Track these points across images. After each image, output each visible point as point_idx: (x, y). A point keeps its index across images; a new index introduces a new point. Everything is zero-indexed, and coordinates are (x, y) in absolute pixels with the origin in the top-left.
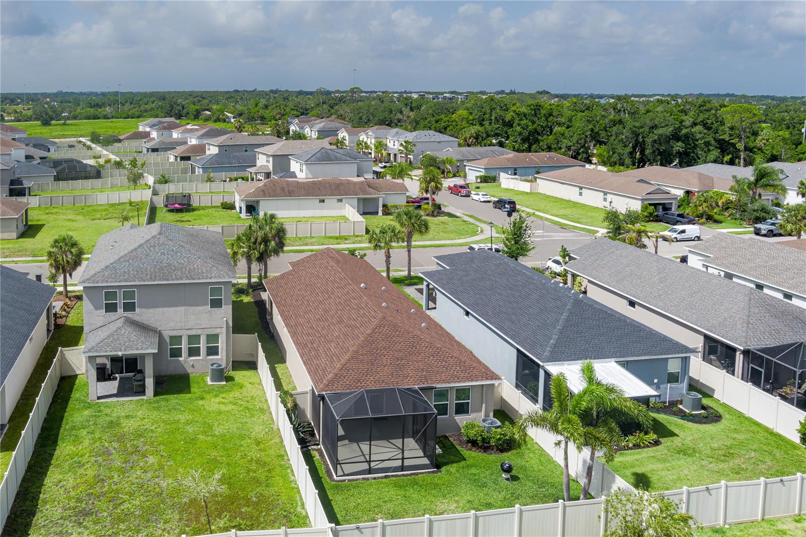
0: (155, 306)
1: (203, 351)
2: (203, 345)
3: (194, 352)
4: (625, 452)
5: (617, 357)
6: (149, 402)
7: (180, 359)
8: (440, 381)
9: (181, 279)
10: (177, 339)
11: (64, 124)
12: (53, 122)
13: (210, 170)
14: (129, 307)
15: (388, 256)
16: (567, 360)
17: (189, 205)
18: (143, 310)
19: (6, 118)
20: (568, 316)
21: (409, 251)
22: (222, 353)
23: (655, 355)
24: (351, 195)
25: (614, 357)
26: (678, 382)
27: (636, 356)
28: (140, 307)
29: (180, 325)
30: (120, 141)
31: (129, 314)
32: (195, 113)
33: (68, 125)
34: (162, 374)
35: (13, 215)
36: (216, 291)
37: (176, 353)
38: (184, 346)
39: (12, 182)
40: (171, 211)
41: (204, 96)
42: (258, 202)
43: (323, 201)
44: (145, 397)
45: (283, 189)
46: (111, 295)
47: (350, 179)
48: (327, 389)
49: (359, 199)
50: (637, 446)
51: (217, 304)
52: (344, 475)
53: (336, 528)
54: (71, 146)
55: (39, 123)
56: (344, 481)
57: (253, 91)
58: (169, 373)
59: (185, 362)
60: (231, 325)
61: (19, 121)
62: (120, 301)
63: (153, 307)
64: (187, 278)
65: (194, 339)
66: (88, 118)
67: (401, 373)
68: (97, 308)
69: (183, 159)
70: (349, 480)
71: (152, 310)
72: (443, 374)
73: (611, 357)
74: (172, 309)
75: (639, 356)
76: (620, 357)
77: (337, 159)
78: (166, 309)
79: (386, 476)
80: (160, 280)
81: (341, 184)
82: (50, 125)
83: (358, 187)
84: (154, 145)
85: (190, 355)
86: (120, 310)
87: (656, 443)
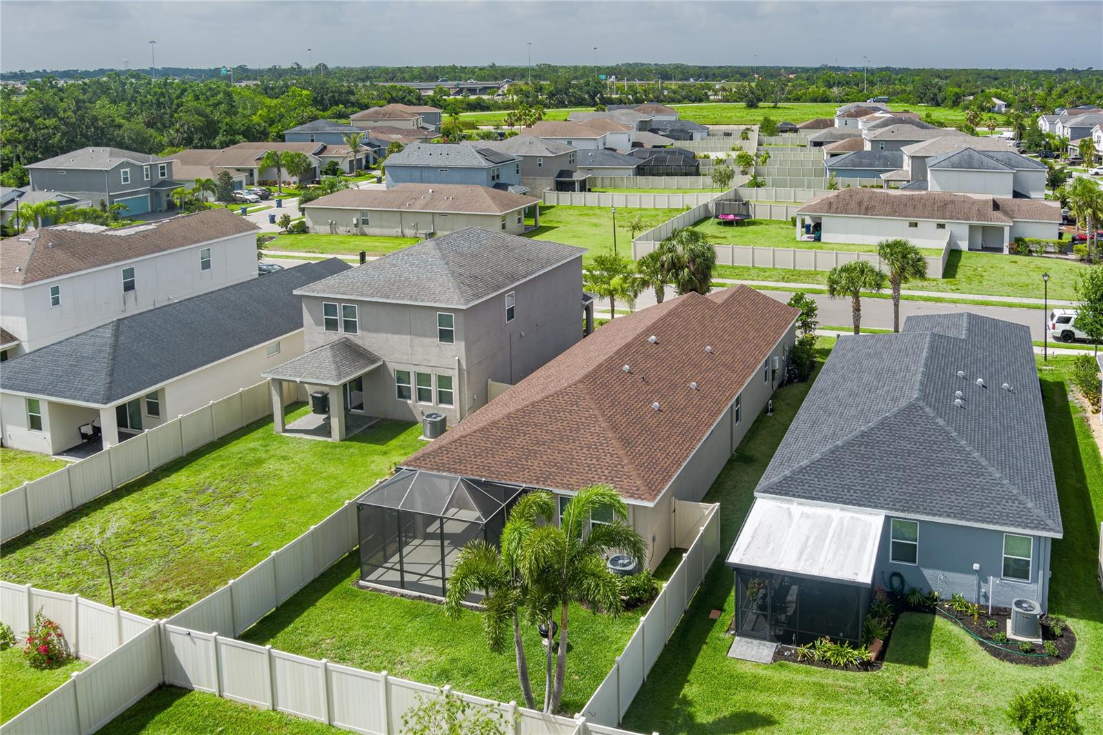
0: (377, 330)
1: (434, 396)
2: (434, 388)
3: (424, 396)
4: (795, 665)
5: (891, 509)
7: (409, 401)
9: (403, 298)
10: (403, 376)
11: (775, 107)
12: (761, 104)
13: (834, 173)
14: (350, 326)
15: (857, 309)
16: (799, 496)
17: (748, 216)
18: (367, 334)
21: (896, 305)
22: (456, 402)
23: (968, 520)
24: (958, 219)
25: (887, 508)
26: (1028, 578)
27: (928, 514)
28: (362, 329)
29: (406, 357)
30: (796, 130)
31: (350, 335)
32: (954, 98)
33: (779, 108)
34: (389, 417)
35: (496, 212)
36: (445, 320)
37: (403, 394)
38: (413, 385)
39: (562, 173)
42: (820, 218)
43: (916, 225)
44: (329, 440)
45: (860, 203)
46: (330, 309)
49: (972, 227)
50: (825, 662)
51: (446, 336)
52: (374, 581)
53: (164, 626)
54: (727, 134)
55: (744, 104)
56: (366, 588)
58: (396, 417)
59: (414, 406)
60: (465, 368)
62: (340, 317)
63: (376, 331)
64: (411, 299)
65: (423, 378)
68: (318, 324)
69: (833, 155)
70: (372, 589)
71: (374, 335)
73: (882, 508)
74: (397, 337)
75: (934, 515)
76: (897, 510)
78: (390, 336)
80: (381, 297)
81: (952, 202)
82: (757, 107)
83: (975, 208)
85: (420, 399)
86: (341, 330)
87: (866, 666)
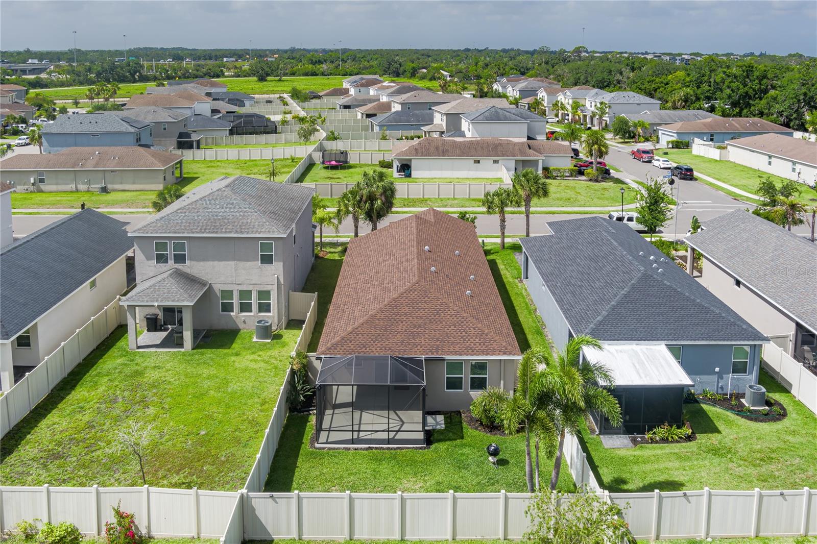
0: (205, 259)
1: (255, 307)
2: (254, 302)
3: (245, 307)
4: (650, 445)
5: (668, 340)
6: (184, 354)
7: (232, 314)
8: (451, 352)
9: (230, 232)
10: (228, 294)
11: (280, 80)
12: (269, 78)
13: (385, 128)
14: (180, 259)
15: (503, 221)
16: (608, 340)
17: (346, 162)
18: (193, 263)
19: (226, 74)
20: (629, 292)
21: (528, 216)
22: (274, 310)
23: (715, 340)
24: (508, 156)
25: (665, 340)
26: (745, 372)
27: (691, 340)
28: (191, 259)
29: (231, 279)
30: (319, 97)
31: (180, 266)
32: (411, 71)
33: (283, 81)
34: (214, 328)
35: (159, 167)
36: (266, 247)
37: (228, 308)
38: (236, 301)
39: (181, 135)
40: (327, 168)
41: (430, 54)
42: (410, 160)
43: (479, 162)
44: (182, 350)
45: (437, 148)
46: (161, 246)
47: (511, 139)
48: (328, 352)
49: (516, 161)
50: (664, 440)
51: (267, 259)
52: (327, 443)
53: (247, 495)
54: (269, 102)
55: (255, 78)
56: (324, 448)
57: (485, 49)
58: (220, 328)
59: (237, 317)
60: (282, 282)
61: (239, 76)
62: (170, 252)
63: (204, 260)
64: (237, 232)
65: (245, 294)
66: (306, 74)
67: (413, 341)
68: (149, 258)
69: (369, 116)
70: (330, 449)
71: (202, 263)
72: (459, 346)
73: (662, 340)
74: (222, 263)
75: (695, 340)
76: (672, 340)
77: (506, 118)
78: (216, 263)
79: (369, 447)
80: (209, 233)
81: (500, 144)
82: (266, 80)
83: (517, 148)
84: (346, 102)
85: (242, 310)
86: (171, 262)
87: (689, 438)
